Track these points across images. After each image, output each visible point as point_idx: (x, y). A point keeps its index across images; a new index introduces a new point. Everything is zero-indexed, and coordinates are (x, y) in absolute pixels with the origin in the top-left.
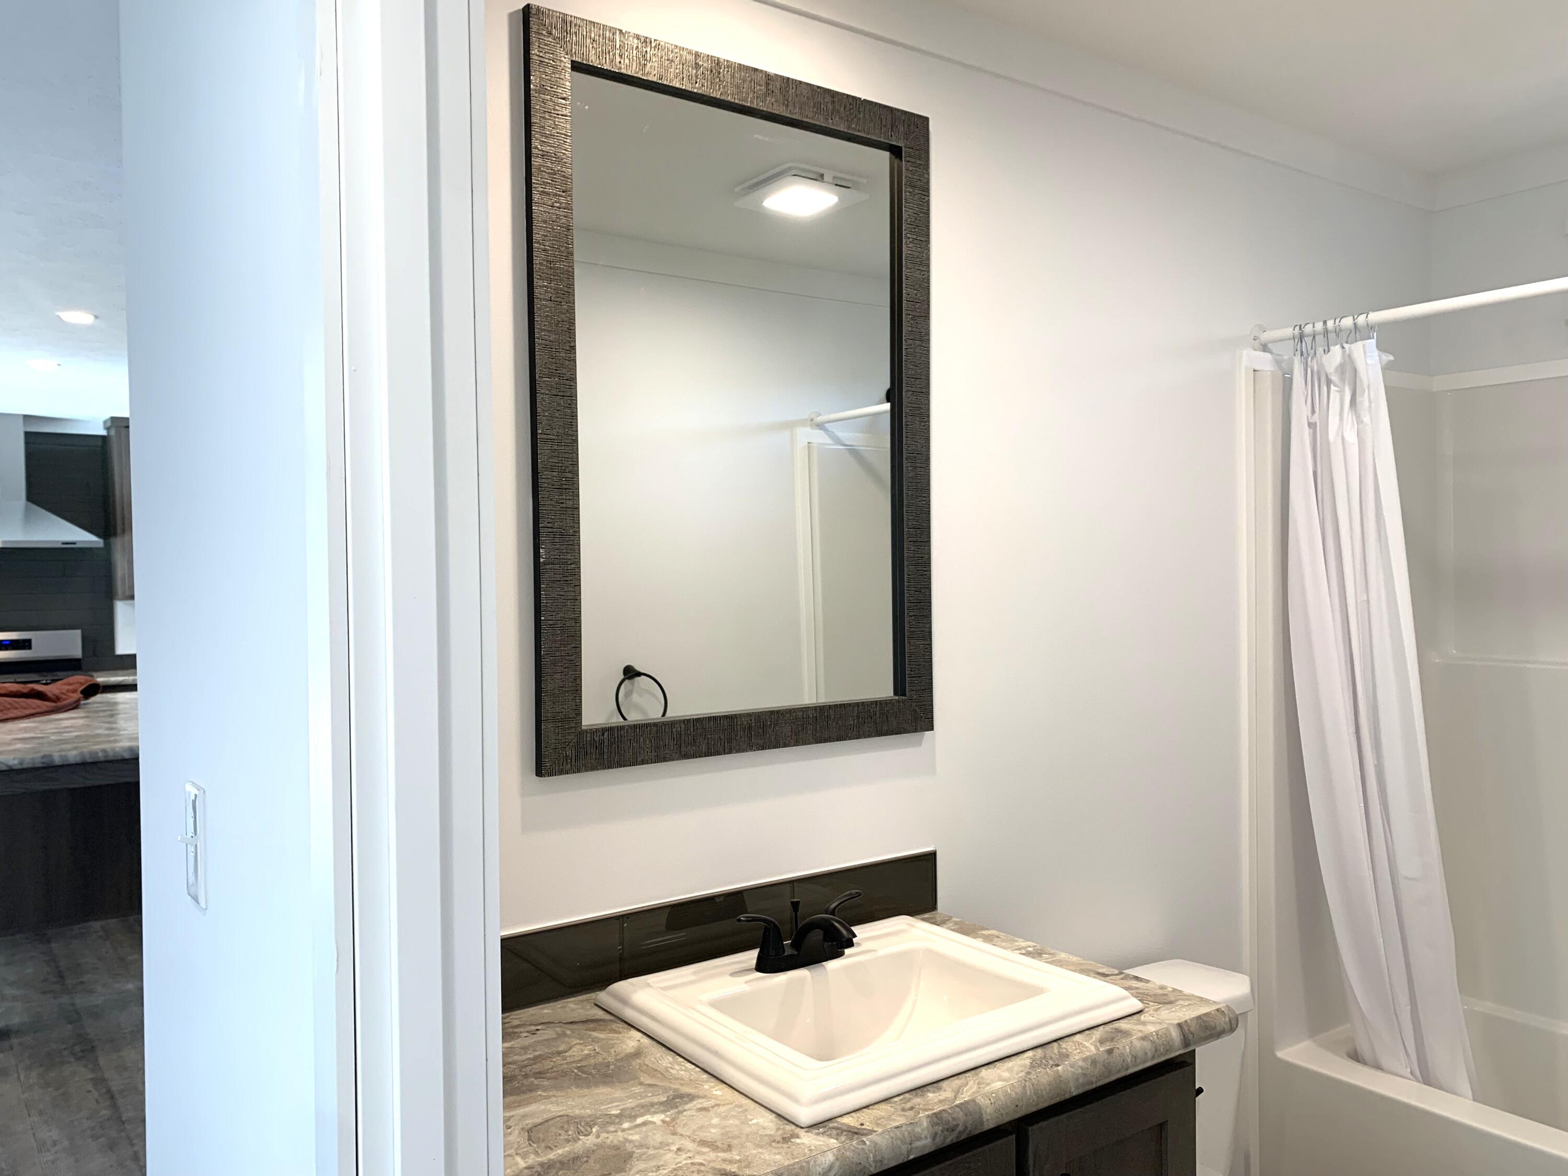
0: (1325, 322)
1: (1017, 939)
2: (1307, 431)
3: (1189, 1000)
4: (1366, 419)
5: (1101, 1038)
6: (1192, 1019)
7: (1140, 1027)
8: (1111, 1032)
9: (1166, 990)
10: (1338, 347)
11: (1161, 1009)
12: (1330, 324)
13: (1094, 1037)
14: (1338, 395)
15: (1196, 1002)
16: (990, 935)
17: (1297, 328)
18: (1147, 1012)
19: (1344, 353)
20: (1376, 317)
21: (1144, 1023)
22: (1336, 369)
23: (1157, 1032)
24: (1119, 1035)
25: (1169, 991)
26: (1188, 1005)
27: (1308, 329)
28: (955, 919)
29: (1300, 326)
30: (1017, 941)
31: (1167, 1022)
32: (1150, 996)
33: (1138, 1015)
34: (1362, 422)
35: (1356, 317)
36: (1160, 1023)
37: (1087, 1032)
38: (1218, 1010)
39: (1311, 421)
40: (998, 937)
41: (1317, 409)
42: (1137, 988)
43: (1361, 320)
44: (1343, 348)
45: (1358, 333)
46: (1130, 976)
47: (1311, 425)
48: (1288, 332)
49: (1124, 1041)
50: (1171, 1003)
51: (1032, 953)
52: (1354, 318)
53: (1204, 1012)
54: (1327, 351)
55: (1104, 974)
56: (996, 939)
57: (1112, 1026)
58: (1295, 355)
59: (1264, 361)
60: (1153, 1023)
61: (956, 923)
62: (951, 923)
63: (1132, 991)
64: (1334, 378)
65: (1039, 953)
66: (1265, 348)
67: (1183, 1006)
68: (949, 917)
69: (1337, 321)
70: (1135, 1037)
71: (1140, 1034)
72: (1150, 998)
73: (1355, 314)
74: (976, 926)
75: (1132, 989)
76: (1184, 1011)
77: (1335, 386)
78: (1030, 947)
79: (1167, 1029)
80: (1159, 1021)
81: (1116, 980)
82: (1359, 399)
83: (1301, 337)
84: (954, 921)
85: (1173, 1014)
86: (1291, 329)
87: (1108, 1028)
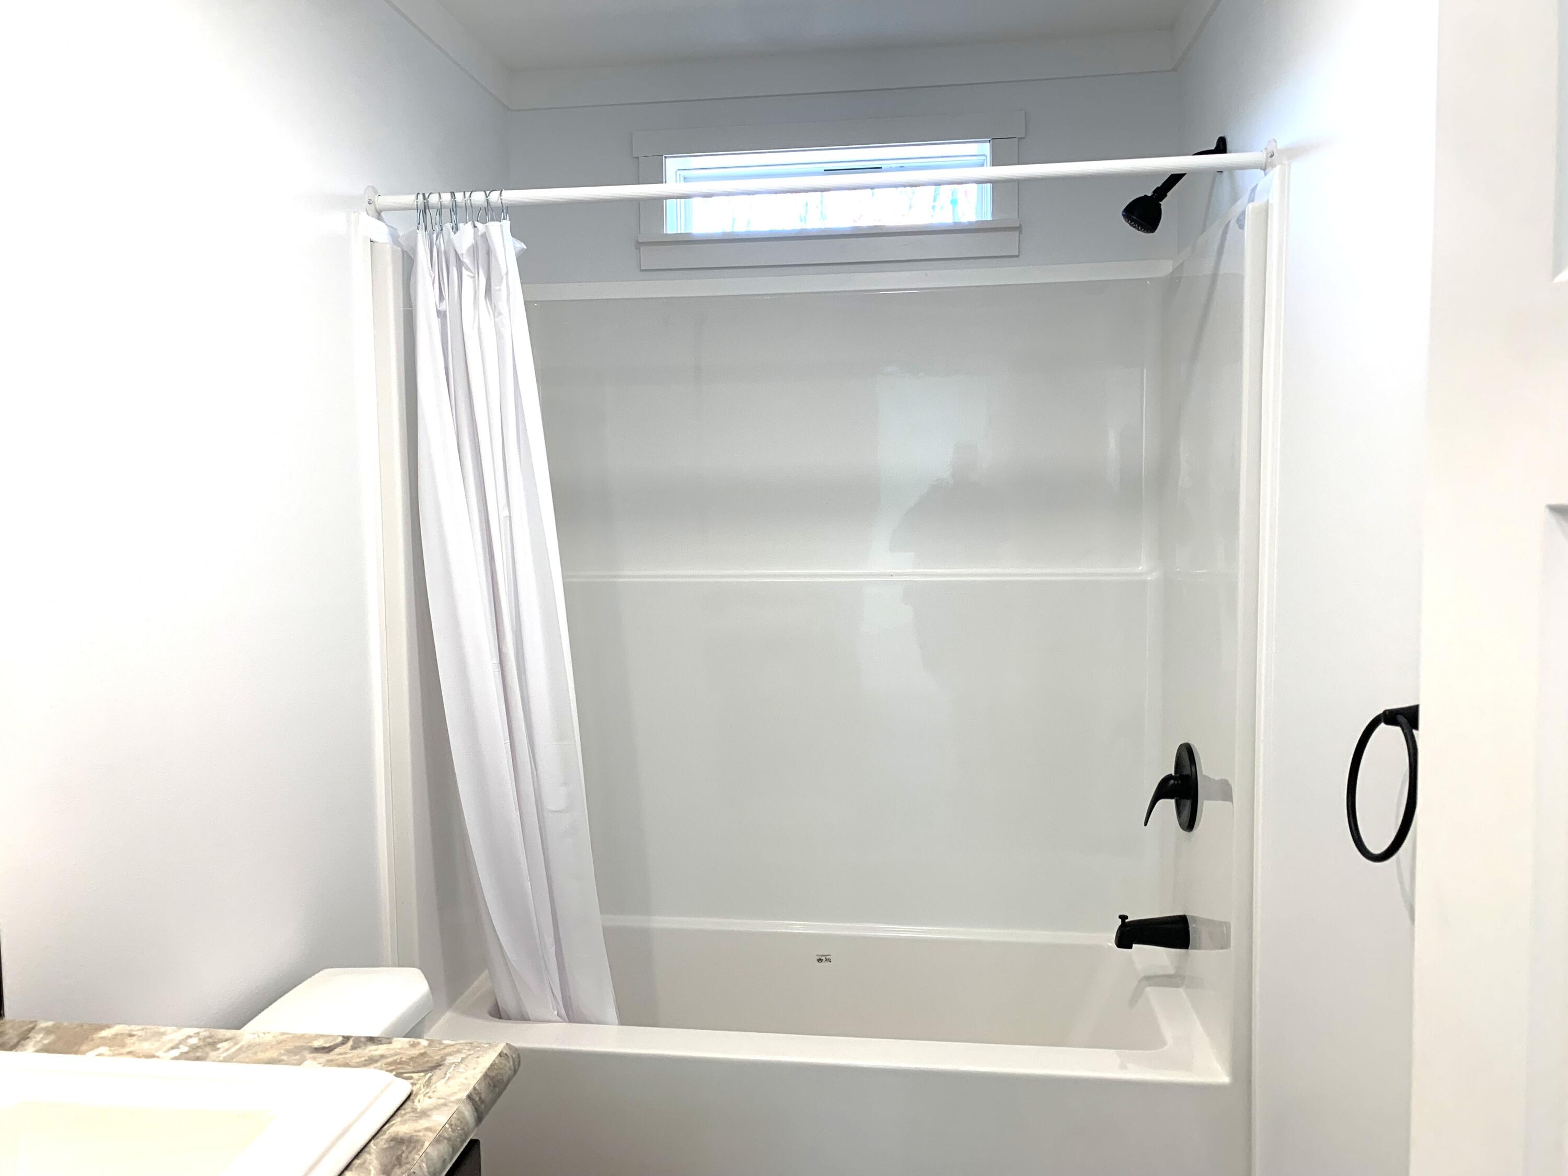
0: (453, 194)
1: (162, 1029)
2: (436, 322)
3: (459, 1051)
4: (505, 311)
5: (381, 1165)
6: (479, 1082)
7: (424, 1123)
8: (390, 1148)
9: (420, 1047)
10: (470, 224)
11: (433, 1081)
12: (459, 196)
13: (371, 1167)
14: (471, 280)
15: (468, 1053)
16: (116, 1035)
17: (421, 197)
18: (417, 1094)
19: (475, 233)
20: (512, 196)
21: (424, 1114)
22: (468, 250)
23: (449, 1122)
24: (404, 1148)
25: (425, 1047)
26: (461, 1062)
27: (434, 199)
28: (44, 1024)
29: (424, 195)
30: (163, 1034)
31: (453, 1098)
32: (406, 1063)
33: (409, 1103)
34: (500, 314)
35: (488, 193)
36: (445, 1105)
37: (357, 1162)
38: (500, 1055)
39: (439, 309)
40: (131, 1035)
41: (446, 294)
42: (382, 1057)
43: (494, 196)
44: (475, 227)
45: (490, 213)
46: (363, 1039)
47: (441, 314)
48: (410, 199)
49: (417, 1157)
50: (438, 1065)
51: (198, 1047)
52: (486, 194)
53: (488, 1065)
54: (456, 229)
55: (324, 1048)
56: (129, 1041)
57: (385, 1137)
58: (418, 229)
59: (380, 232)
60: (437, 1107)
61: (48, 1031)
62: (38, 1033)
63: (379, 1064)
64: (467, 260)
65: (210, 1044)
66: (379, 215)
67: (458, 1065)
68: (31, 1022)
69: (468, 194)
70: (427, 1144)
71: (431, 1136)
72: (410, 1068)
73: (487, 189)
74: (85, 1027)
75: (376, 1061)
76: (462, 1073)
77: (468, 269)
78: (190, 1037)
79: (458, 1111)
80: (442, 1101)
81: (346, 1053)
82: (494, 287)
83: (425, 209)
84: (43, 1029)
85: (451, 1082)
86: (414, 197)
87: (382, 1141)
